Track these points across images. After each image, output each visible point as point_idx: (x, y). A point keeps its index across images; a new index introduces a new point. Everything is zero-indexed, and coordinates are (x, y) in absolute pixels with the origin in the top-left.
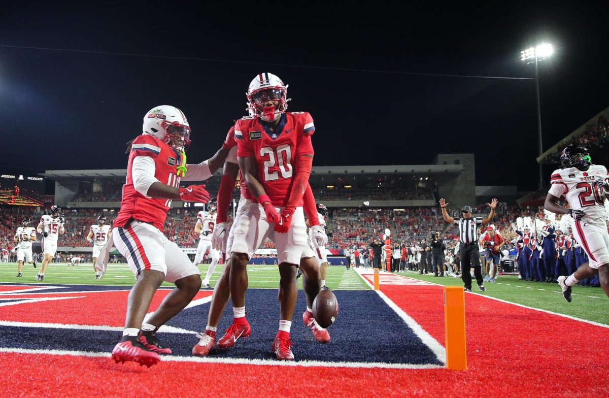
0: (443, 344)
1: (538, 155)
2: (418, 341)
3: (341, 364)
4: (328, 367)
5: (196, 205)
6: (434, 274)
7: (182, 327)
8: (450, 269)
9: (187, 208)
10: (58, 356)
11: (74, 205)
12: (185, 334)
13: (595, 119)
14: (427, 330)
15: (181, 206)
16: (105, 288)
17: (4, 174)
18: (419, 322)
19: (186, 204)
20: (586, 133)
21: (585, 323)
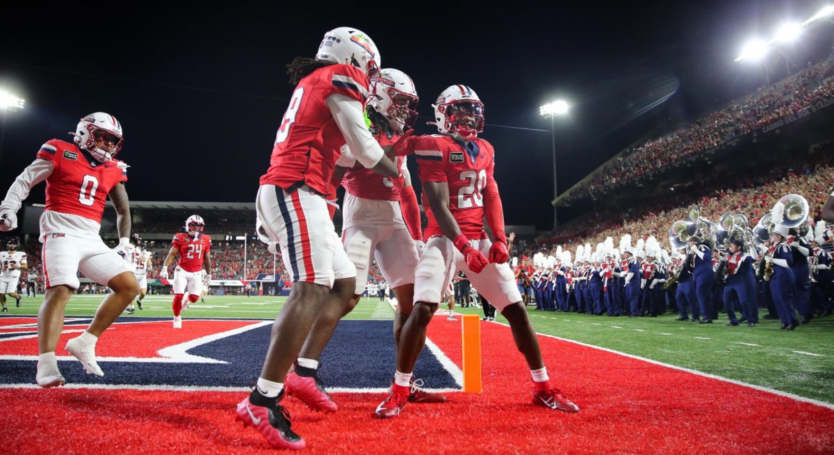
0: (461, 368)
1: (553, 199)
2: (440, 366)
3: (365, 390)
4: (352, 394)
5: (238, 238)
6: (460, 305)
7: (212, 358)
8: (475, 300)
9: (229, 241)
10: (72, 390)
11: (112, 236)
12: (214, 364)
13: (601, 168)
14: (449, 356)
15: (223, 239)
16: (139, 319)
17: (36, 203)
18: (443, 349)
19: (228, 237)
20: (593, 181)
21: (588, 347)
